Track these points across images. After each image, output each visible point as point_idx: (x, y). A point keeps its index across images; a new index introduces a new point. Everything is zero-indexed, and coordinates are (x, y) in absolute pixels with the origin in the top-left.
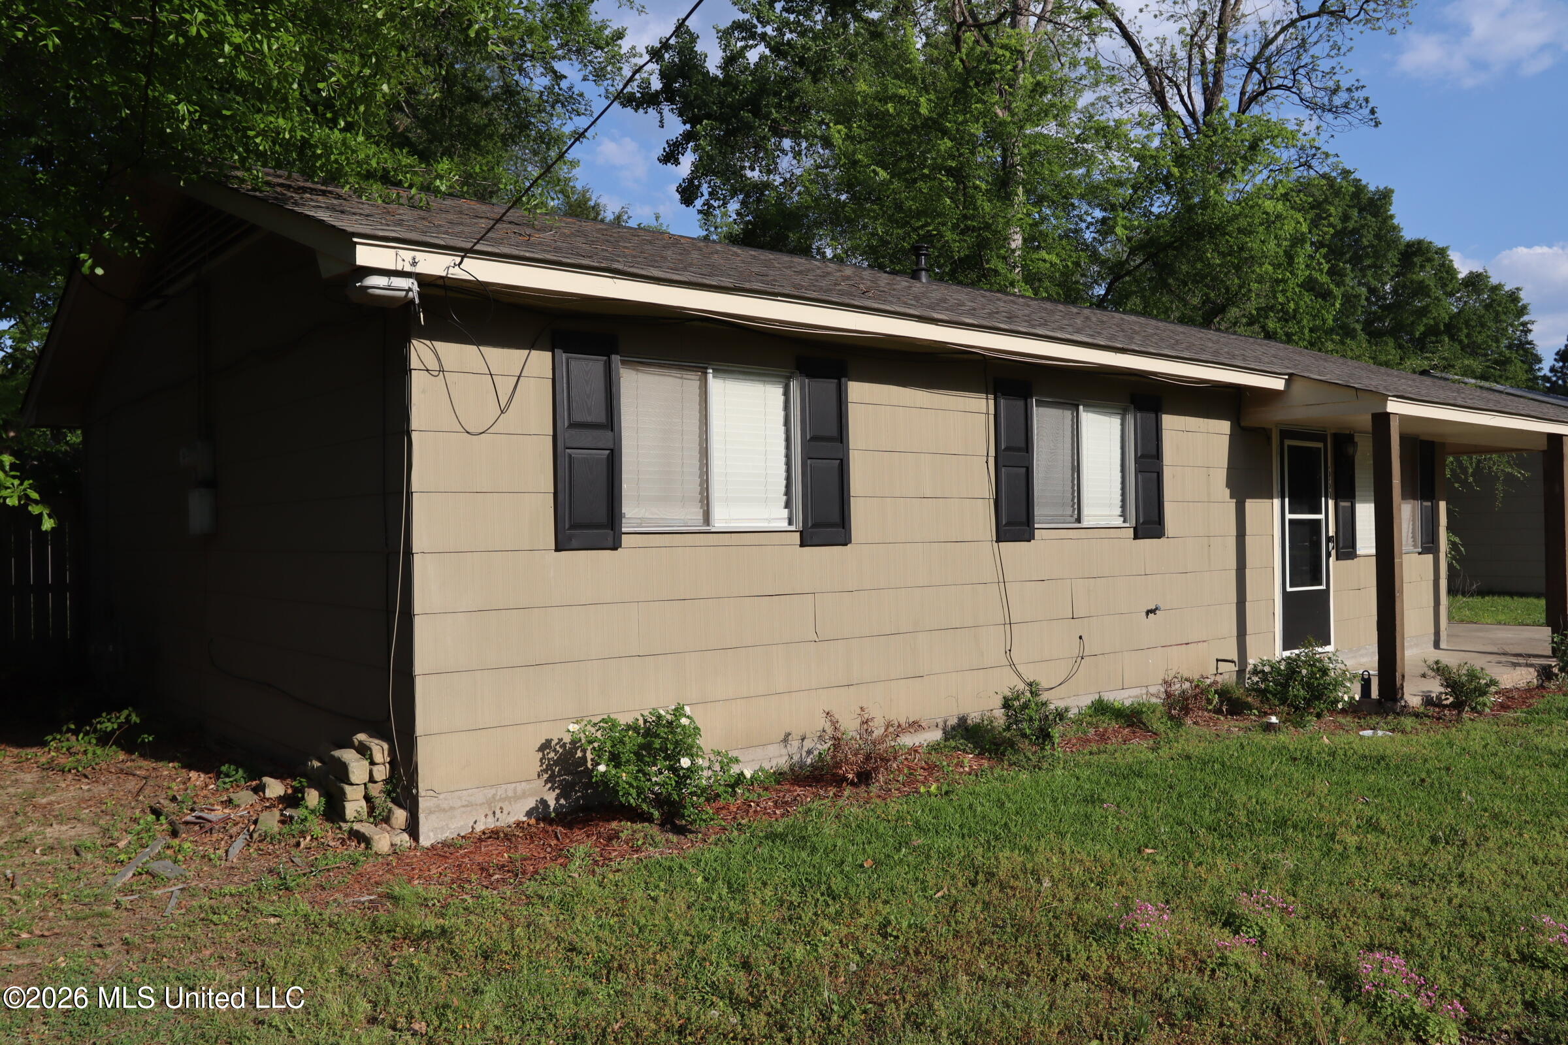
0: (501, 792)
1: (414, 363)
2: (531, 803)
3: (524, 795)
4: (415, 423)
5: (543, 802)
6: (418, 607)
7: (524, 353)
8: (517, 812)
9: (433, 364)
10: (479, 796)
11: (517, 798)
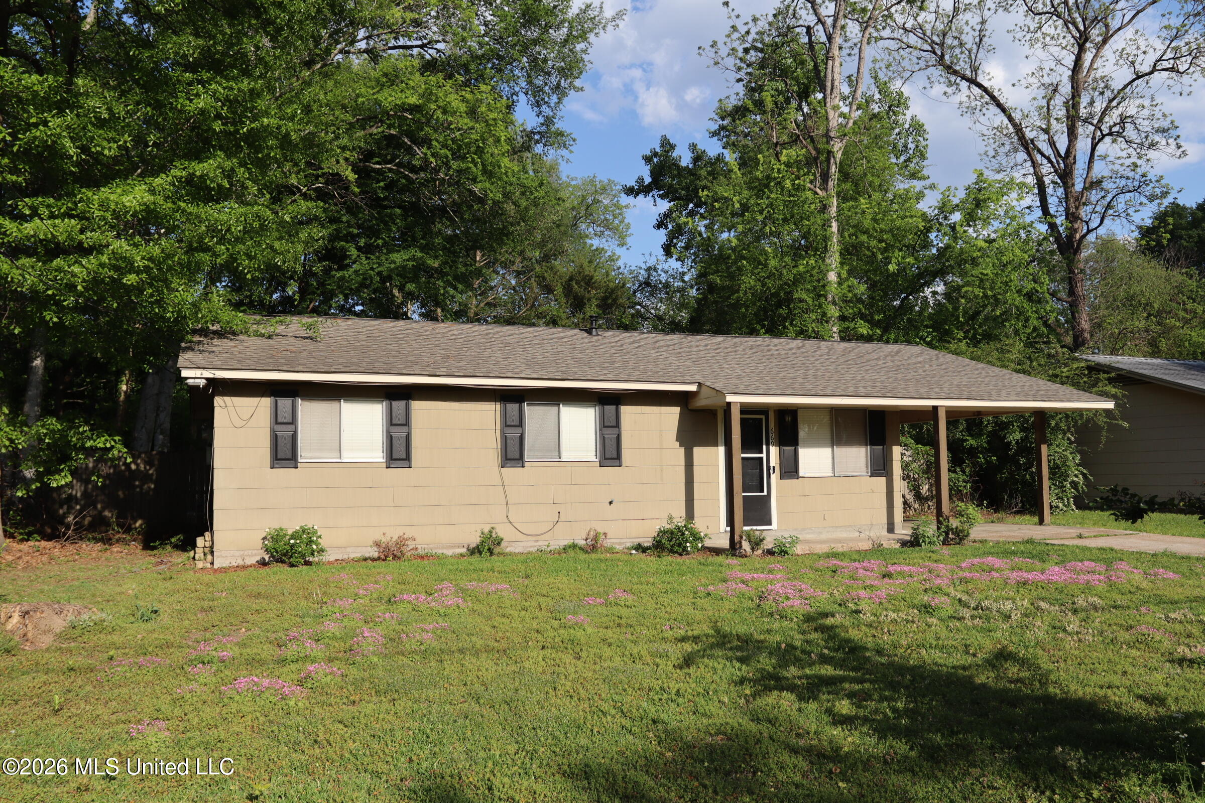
0: (246, 553)
1: (216, 404)
2: (258, 558)
3: (256, 555)
4: (215, 425)
5: (264, 559)
6: (215, 487)
7: (259, 399)
8: (253, 560)
9: (222, 404)
10: (237, 553)
11: (252, 556)
